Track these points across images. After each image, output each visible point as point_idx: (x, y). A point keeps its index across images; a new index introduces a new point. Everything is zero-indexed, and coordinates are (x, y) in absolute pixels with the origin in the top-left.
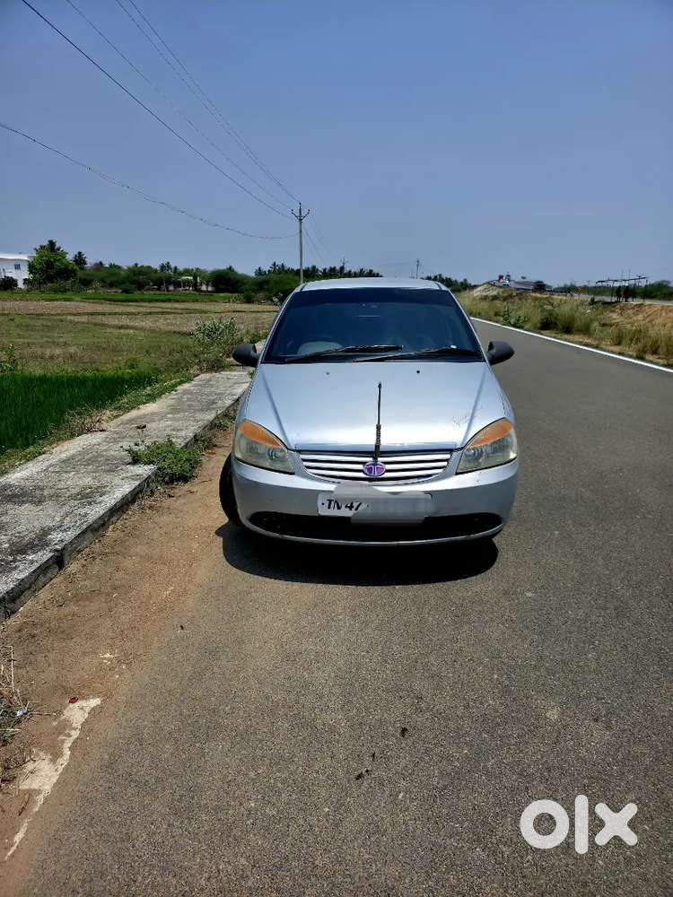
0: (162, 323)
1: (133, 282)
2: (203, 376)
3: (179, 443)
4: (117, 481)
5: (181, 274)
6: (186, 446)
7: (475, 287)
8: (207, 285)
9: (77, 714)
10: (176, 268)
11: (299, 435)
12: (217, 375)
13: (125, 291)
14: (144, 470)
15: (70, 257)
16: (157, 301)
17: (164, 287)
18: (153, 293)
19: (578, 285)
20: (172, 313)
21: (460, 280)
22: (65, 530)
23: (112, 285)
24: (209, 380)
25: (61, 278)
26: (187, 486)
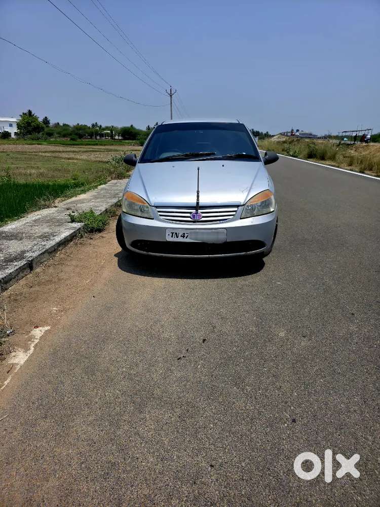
0: (92, 157)
1: (76, 134)
2: (113, 181)
3: (97, 213)
4: (62, 229)
5: (104, 129)
6: (101, 214)
7: (273, 136)
8: (119, 136)
9: (38, 333)
10: (101, 126)
11: (156, 198)
12: (121, 181)
13: (72, 139)
14: (77, 225)
15: (41, 119)
16: (90, 145)
17: (94, 137)
18: (87, 140)
19: (332, 135)
20: (98, 151)
21: (264, 132)
22: (34, 252)
23: (64, 136)
24: (116, 183)
25: (36, 132)
26: (100, 234)
